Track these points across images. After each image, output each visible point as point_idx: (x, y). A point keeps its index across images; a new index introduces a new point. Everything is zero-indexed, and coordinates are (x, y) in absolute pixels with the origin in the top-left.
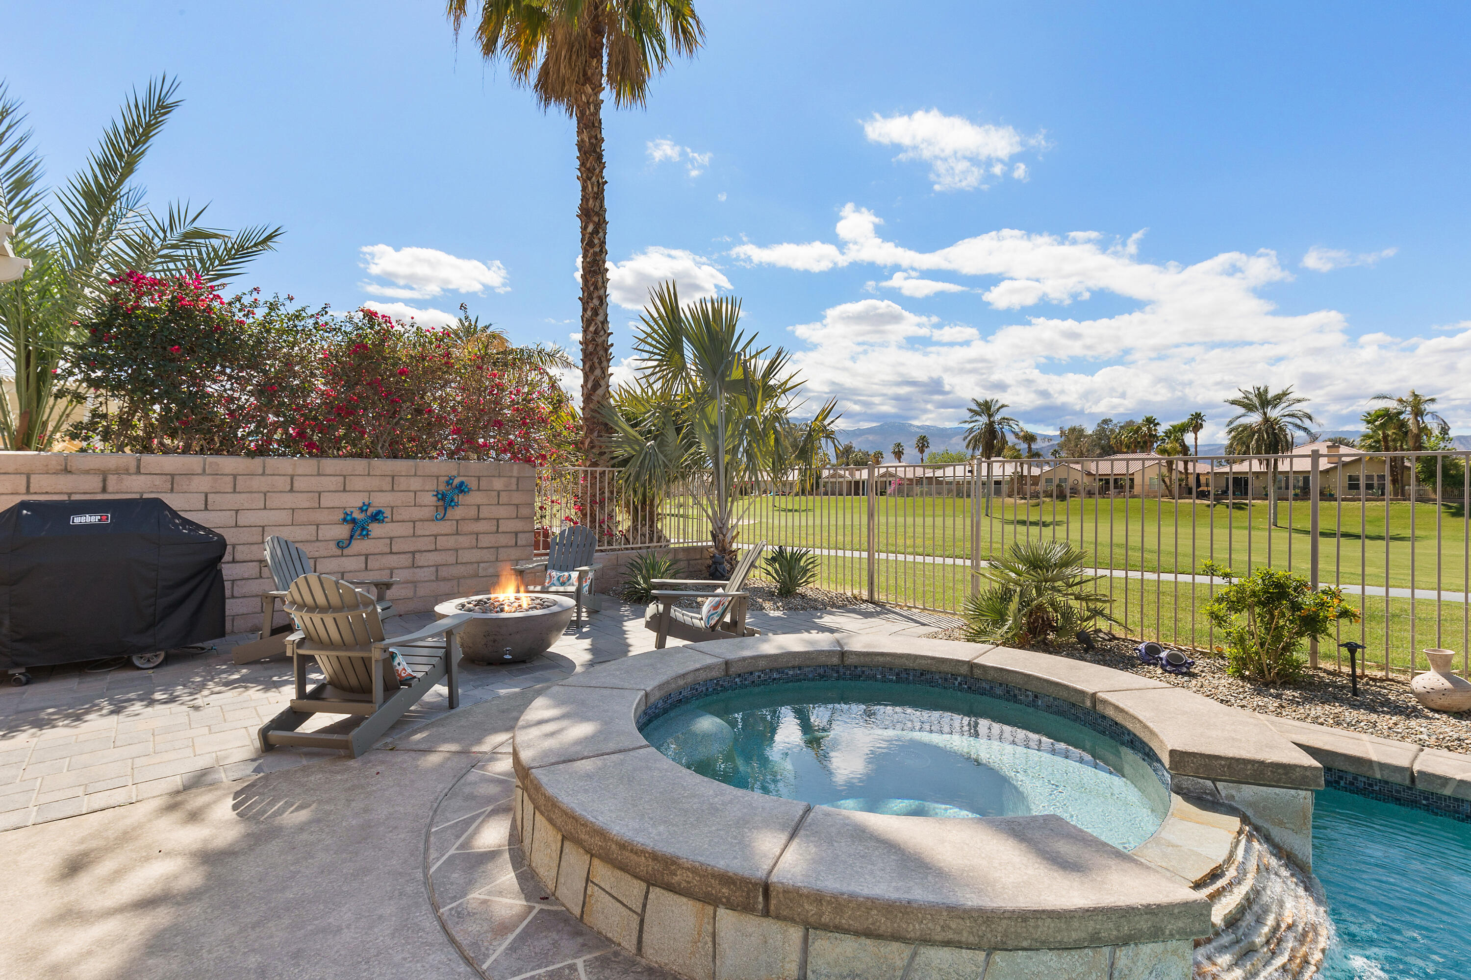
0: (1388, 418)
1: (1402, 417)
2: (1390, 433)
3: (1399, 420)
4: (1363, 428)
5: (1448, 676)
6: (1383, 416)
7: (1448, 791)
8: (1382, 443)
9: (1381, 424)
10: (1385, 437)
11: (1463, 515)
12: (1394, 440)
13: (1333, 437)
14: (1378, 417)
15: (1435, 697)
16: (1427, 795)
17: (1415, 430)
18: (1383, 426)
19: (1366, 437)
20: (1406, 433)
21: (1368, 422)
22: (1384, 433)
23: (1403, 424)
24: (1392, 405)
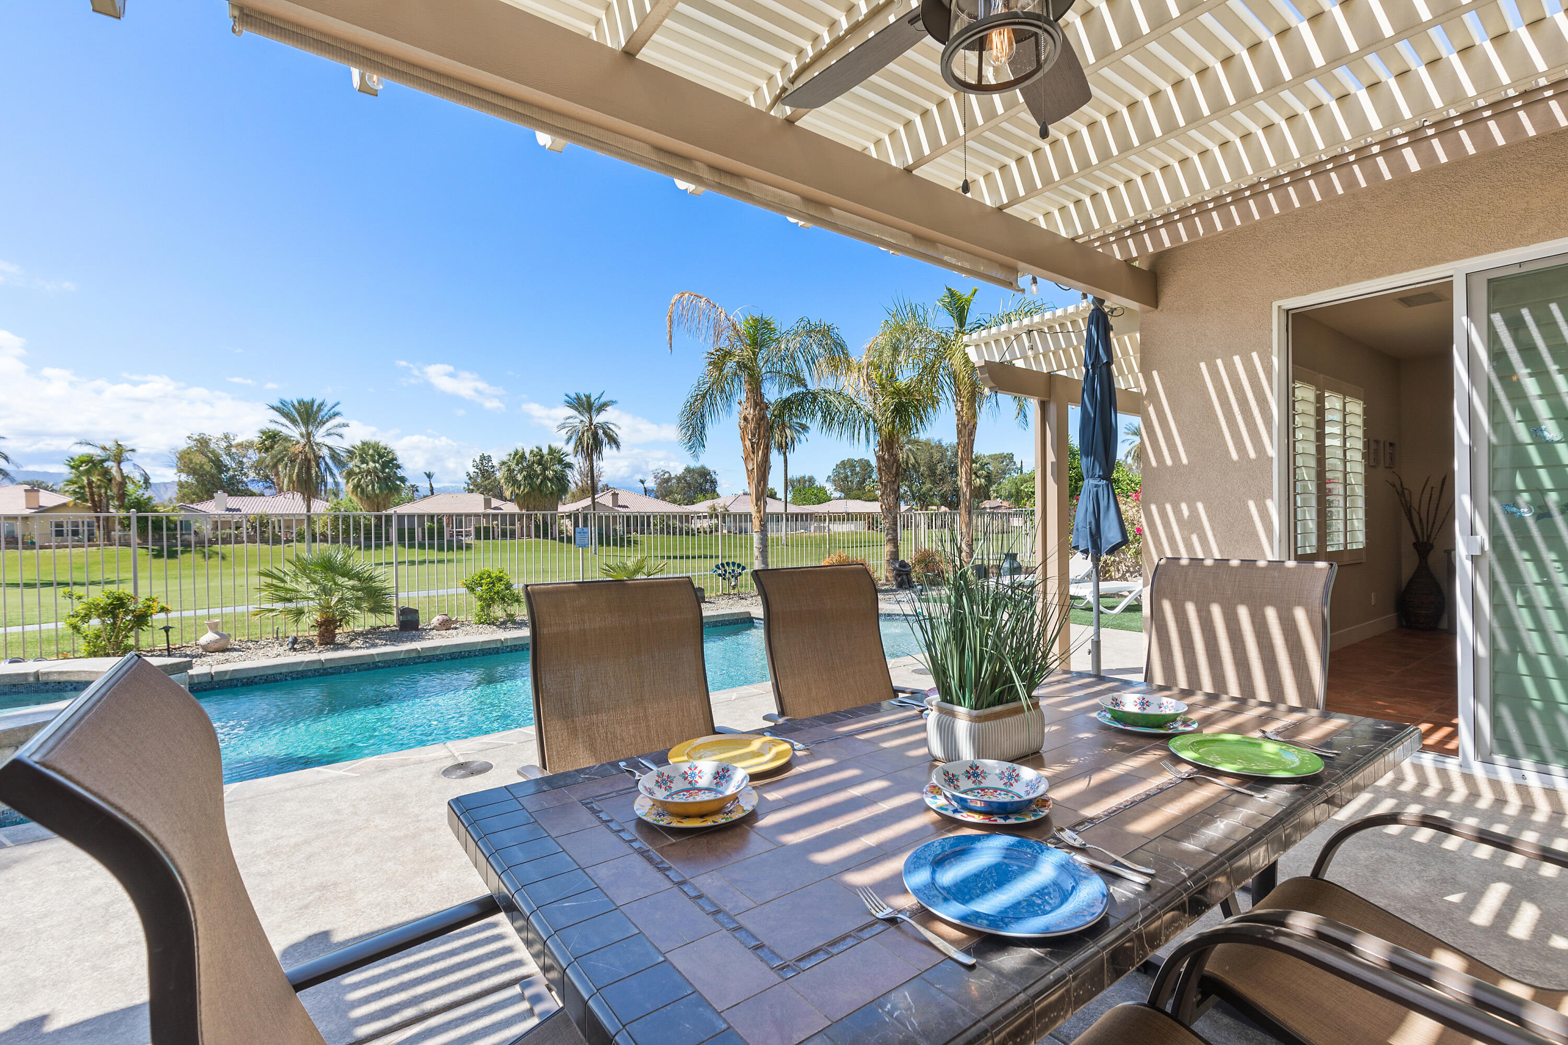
0: (93, 464)
1: (105, 465)
2: (94, 479)
3: (102, 467)
4: (65, 470)
5: (217, 633)
6: (87, 462)
7: (227, 677)
8: (87, 490)
9: (86, 470)
10: (90, 483)
11: (162, 556)
12: (99, 487)
13: (28, 479)
14: (82, 462)
15: (212, 645)
16: (218, 683)
17: (119, 479)
18: (88, 472)
19: (72, 482)
20: (110, 480)
21: (72, 467)
22: (88, 479)
23: (106, 473)
24: (96, 453)
